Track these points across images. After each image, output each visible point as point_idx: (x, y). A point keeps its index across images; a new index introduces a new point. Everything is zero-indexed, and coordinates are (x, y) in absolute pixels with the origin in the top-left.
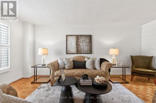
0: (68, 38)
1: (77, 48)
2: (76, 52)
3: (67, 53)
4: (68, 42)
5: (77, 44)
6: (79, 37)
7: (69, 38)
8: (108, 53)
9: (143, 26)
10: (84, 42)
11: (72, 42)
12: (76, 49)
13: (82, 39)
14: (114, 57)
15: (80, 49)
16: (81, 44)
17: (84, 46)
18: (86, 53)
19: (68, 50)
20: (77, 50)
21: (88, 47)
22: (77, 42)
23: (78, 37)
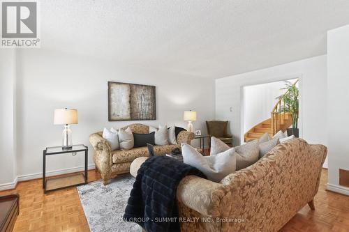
0: (112, 88)
1: (131, 108)
2: (129, 117)
3: (110, 120)
4: (112, 95)
5: (131, 102)
6: (134, 87)
7: (115, 88)
8: (182, 119)
9: (217, 81)
10: (143, 98)
11: (121, 96)
12: (129, 112)
13: (139, 93)
14: (190, 124)
15: (135, 110)
16: (138, 102)
17: (143, 105)
18: (146, 119)
19: (112, 113)
20: (131, 114)
21: (150, 107)
22: (130, 96)
23: (132, 88)
